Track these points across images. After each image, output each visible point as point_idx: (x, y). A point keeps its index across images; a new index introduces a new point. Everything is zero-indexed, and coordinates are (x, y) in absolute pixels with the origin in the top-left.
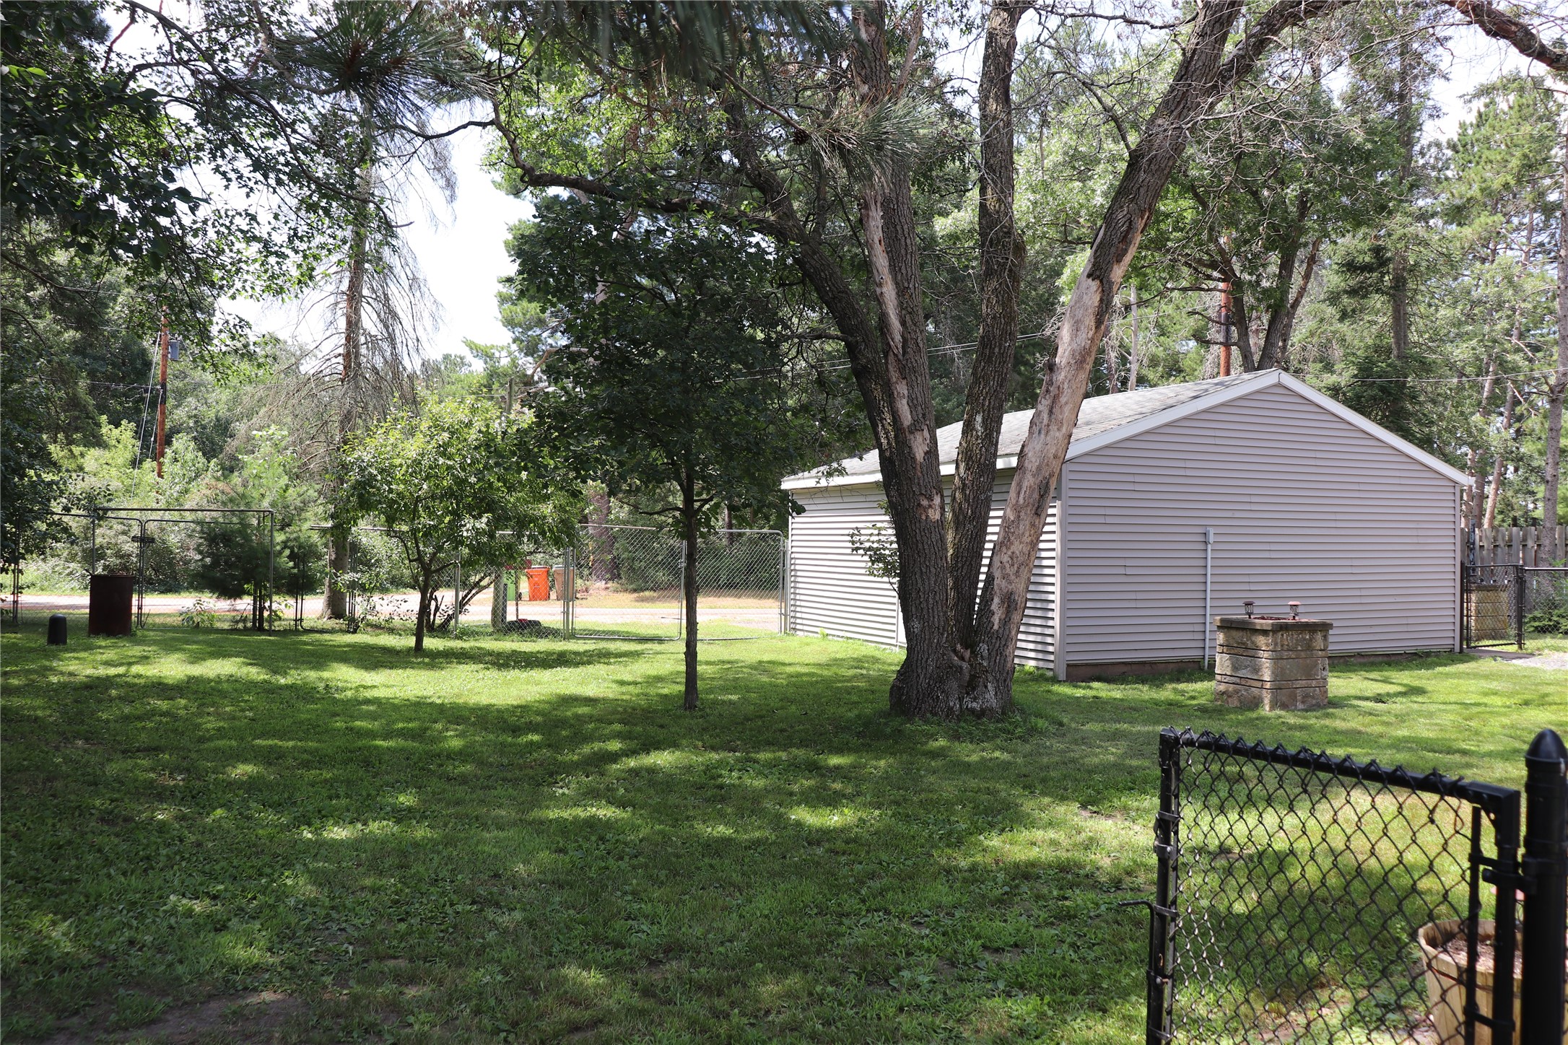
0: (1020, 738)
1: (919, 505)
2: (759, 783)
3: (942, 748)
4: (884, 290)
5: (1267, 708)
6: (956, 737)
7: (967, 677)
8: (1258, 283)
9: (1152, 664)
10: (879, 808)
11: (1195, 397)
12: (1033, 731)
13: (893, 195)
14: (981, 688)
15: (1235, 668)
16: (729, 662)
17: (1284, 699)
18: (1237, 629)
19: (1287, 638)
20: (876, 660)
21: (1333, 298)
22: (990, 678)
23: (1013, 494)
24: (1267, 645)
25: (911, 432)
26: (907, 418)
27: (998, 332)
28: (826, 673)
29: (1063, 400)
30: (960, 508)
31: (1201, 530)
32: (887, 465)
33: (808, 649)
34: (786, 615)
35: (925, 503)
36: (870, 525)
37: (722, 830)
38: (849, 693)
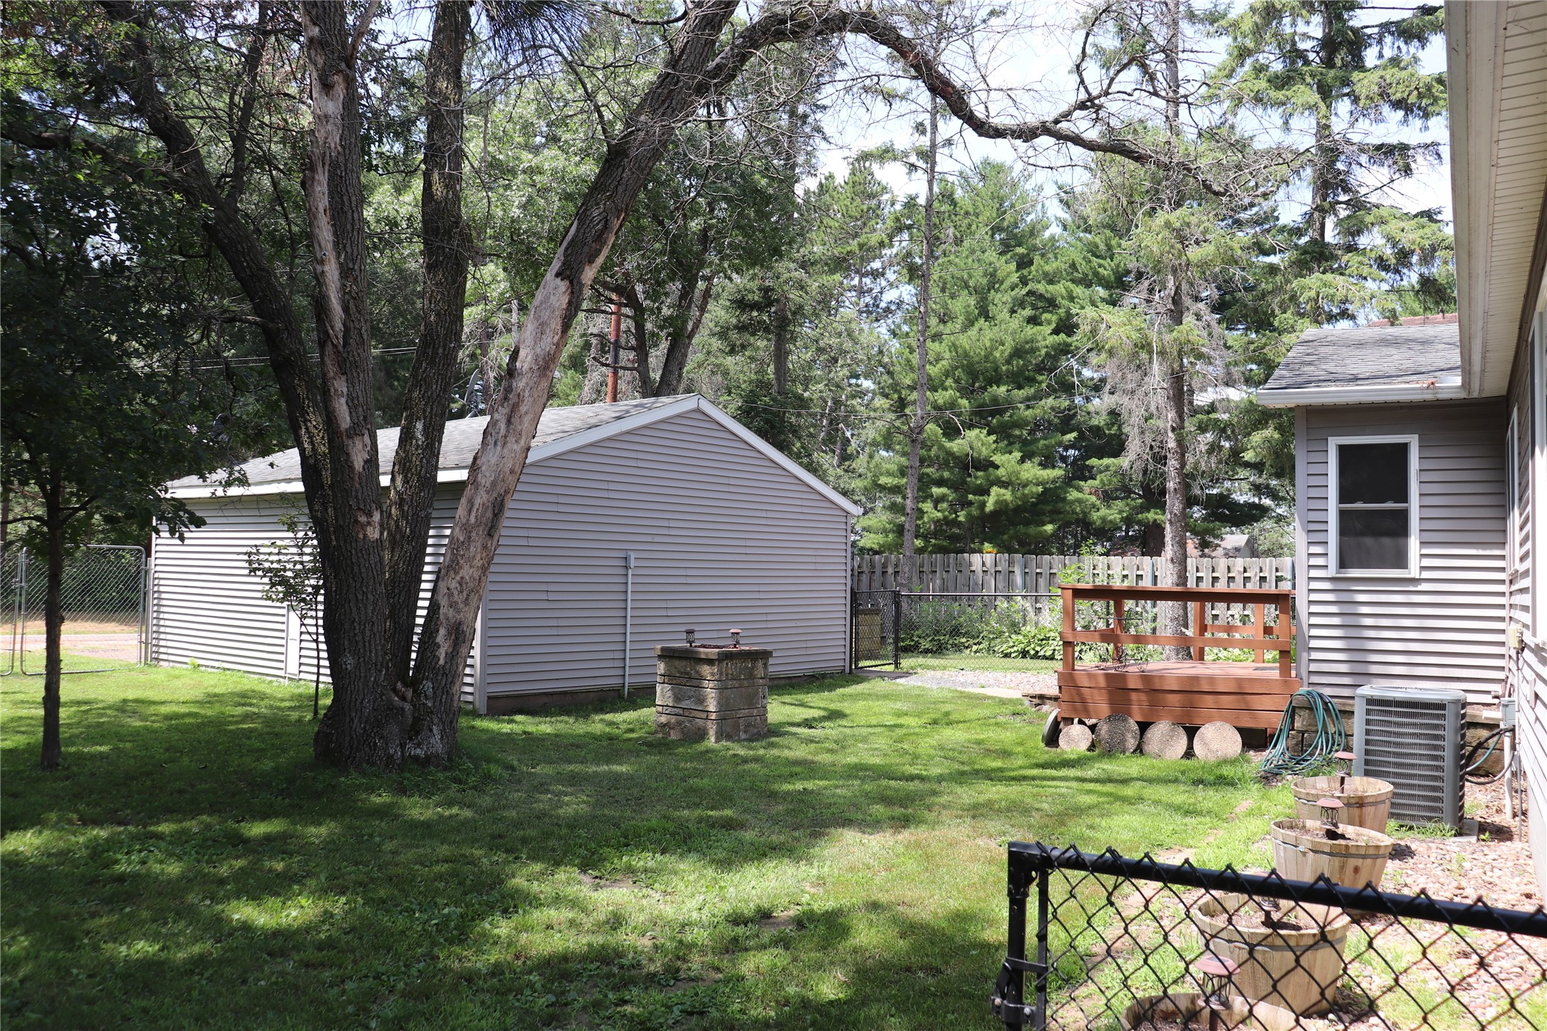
0: (475, 788)
1: (356, 521)
2: (174, 869)
3: (385, 805)
4: (327, 268)
5: (713, 739)
6: (402, 790)
7: (410, 720)
8: (659, 309)
9: (572, 693)
10: (343, 893)
11: (619, 418)
12: (487, 778)
13: (341, 159)
14: (425, 732)
15: (677, 698)
16: (86, 703)
17: (728, 729)
18: (680, 658)
19: (730, 666)
20: (263, 696)
21: (723, 334)
22: (436, 721)
23: (461, 512)
24: (713, 674)
25: (349, 437)
26: (345, 418)
27: (443, 332)
28: (209, 713)
29: (523, 409)
30: (397, 526)
31: (622, 554)
32: (310, 471)
33: (177, 683)
34: (146, 644)
35: (363, 519)
36: (267, 542)
37: (143, 947)
38: (249, 738)
